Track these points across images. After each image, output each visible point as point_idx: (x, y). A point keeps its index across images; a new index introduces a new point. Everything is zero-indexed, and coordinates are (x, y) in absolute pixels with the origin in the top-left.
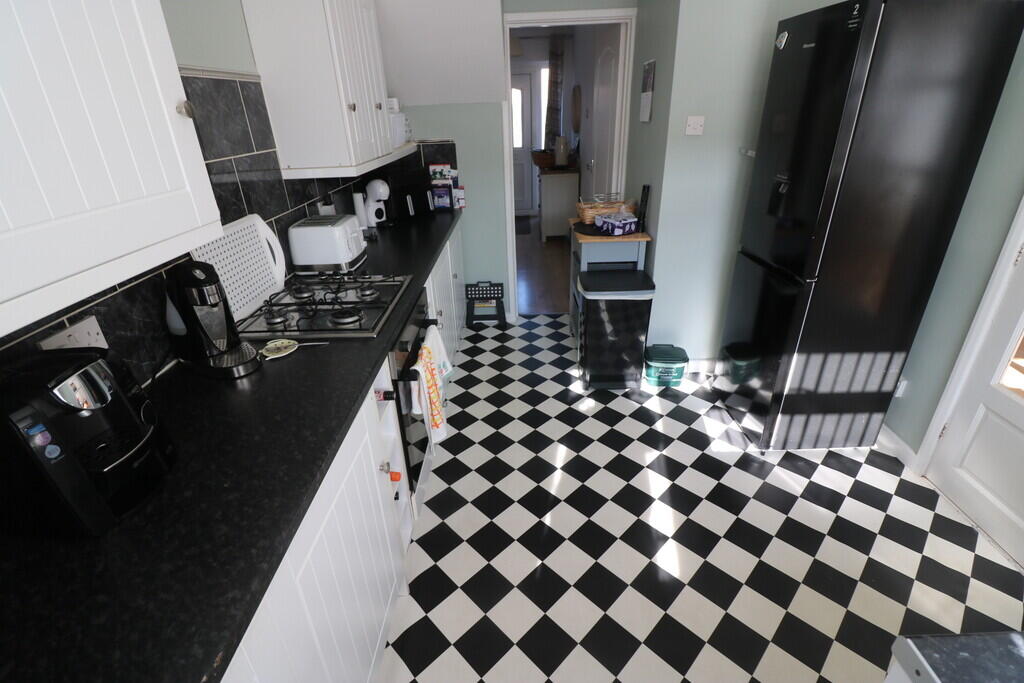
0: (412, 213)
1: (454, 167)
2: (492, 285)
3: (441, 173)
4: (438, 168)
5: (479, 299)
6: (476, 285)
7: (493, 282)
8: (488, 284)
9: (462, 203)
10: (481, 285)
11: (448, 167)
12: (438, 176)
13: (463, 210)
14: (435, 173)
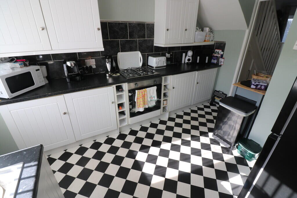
0: (198, 62)
1: (223, 51)
2: (223, 93)
3: (218, 52)
4: (217, 50)
5: (217, 96)
6: (218, 92)
7: (224, 93)
8: (222, 93)
9: (222, 63)
10: (220, 92)
11: (221, 51)
12: (217, 53)
13: (222, 66)
14: (216, 52)
